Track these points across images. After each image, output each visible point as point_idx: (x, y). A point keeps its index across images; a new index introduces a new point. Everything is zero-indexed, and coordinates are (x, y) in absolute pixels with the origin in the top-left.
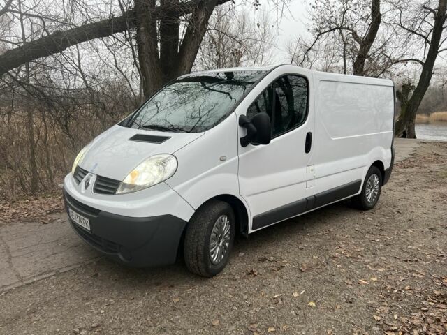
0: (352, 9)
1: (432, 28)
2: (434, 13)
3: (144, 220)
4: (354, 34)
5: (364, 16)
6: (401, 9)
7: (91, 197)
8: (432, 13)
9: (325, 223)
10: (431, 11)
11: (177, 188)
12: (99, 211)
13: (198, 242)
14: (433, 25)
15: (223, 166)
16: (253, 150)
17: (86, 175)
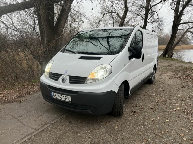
0: (115, 5)
1: (144, 14)
2: (145, 8)
3: (102, 94)
4: (118, 15)
5: (122, 8)
6: (134, 6)
7: (69, 86)
8: (144, 8)
9: (142, 90)
10: (144, 7)
11: (113, 78)
12: (78, 92)
13: (120, 101)
14: (145, 12)
15: (125, 69)
16: (132, 61)
17: (60, 76)
